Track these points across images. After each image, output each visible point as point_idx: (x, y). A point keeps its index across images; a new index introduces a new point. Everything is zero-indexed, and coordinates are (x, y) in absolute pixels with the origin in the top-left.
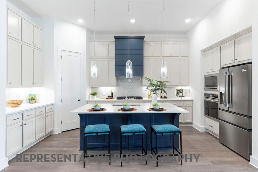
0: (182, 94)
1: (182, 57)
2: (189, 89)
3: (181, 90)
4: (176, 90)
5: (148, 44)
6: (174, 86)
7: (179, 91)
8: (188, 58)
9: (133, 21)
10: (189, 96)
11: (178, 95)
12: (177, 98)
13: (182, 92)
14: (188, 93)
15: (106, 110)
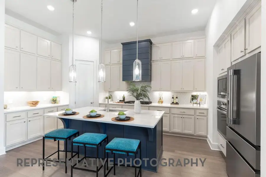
0: (196, 100)
1: (196, 58)
2: (206, 95)
3: (196, 96)
4: (190, 96)
5: (157, 47)
6: (189, 91)
7: (194, 98)
8: (206, 58)
9: (132, 24)
10: (205, 103)
11: (192, 102)
12: (190, 106)
13: (197, 98)
14: (204, 100)
15: (78, 114)
